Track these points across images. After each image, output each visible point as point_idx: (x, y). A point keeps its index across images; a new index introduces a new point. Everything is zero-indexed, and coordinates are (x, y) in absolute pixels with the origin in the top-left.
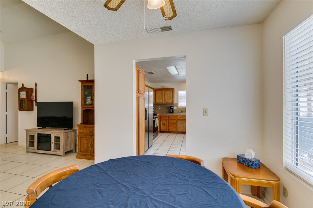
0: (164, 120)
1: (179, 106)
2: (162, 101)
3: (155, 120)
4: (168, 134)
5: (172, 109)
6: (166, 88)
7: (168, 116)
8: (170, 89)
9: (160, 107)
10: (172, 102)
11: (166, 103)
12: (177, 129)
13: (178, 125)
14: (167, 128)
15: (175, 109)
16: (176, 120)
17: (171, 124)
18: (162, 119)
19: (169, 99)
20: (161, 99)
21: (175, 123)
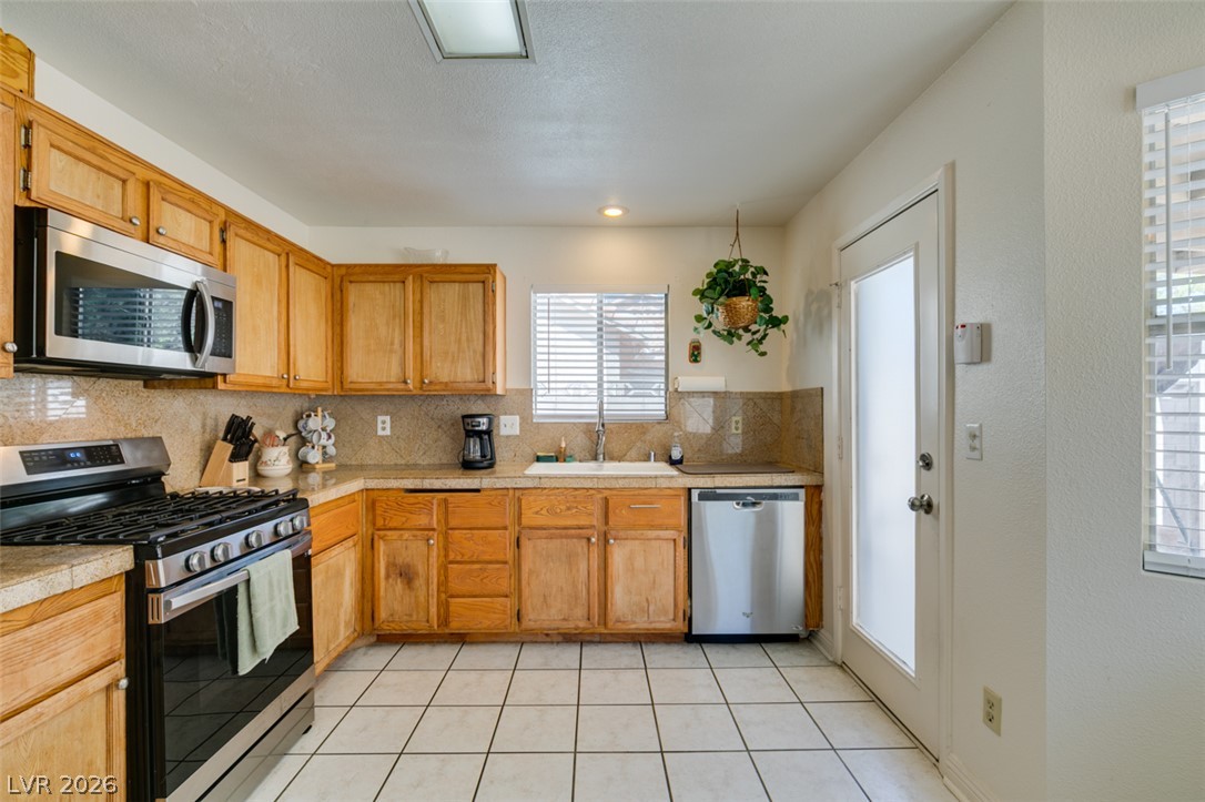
0: (406, 535)
1: (543, 407)
2: (394, 371)
4: (444, 653)
5: (480, 434)
6: (434, 266)
7: (446, 500)
8: (466, 270)
9: (388, 418)
10: (484, 381)
11: (431, 382)
12: (523, 612)
13: (531, 572)
14: (435, 600)
15: (508, 437)
16: (507, 532)
17: (468, 567)
18: (390, 529)
19: (453, 357)
20: (391, 351)
21: (501, 557)
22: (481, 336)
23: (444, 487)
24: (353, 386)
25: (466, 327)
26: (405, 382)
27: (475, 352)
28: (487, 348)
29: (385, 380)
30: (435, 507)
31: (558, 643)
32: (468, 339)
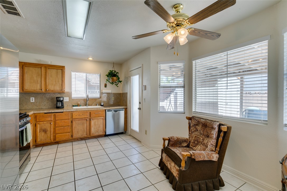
0: (45, 122)
1: (74, 95)
2: (39, 87)
3: (23, 130)
5: (61, 101)
6: (49, 65)
7: (55, 115)
8: (57, 67)
9: (34, 98)
10: (62, 90)
11: (48, 90)
12: (73, 135)
13: (75, 127)
14: (52, 135)
15: (66, 102)
16: (69, 120)
17: (60, 128)
18: (41, 122)
19: (54, 85)
20: (37, 83)
21: (68, 125)
22: (61, 81)
23: (55, 112)
24: (26, 91)
25: (58, 79)
26: (42, 90)
27: (60, 84)
28: (63, 83)
29: (36, 89)
30: (52, 116)
31: (80, 140)
32: (58, 81)
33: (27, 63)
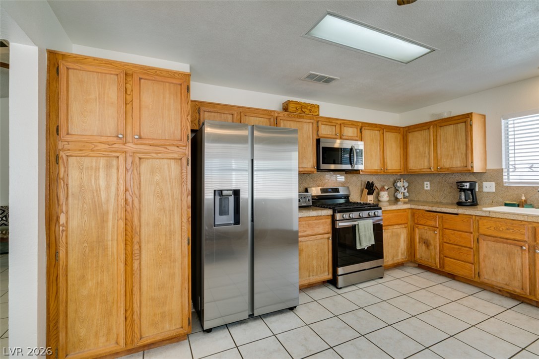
0: (426, 228)
2: (426, 164)
6: (442, 120)
7: (442, 217)
8: (457, 118)
9: (429, 183)
10: (466, 167)
11: (441, 168)
12: (481, 273)
13: (485, 256)
14: (438, 256)
15: (488, 193)
16: (472, 235)
17: (452, 246)
18: (420, 225)
19: (451, 157)
20: (425, 157)
21: (469, 246)
22: (465, 146)
23: (441, 211)
24: (411, 171)
25: (457, 144)
26: (430, 168)
27: (462, 154)
28: (468, 151)
29: (422, 168)
30: (437, 218)
32: (458, 149)
33: (411, 126)
